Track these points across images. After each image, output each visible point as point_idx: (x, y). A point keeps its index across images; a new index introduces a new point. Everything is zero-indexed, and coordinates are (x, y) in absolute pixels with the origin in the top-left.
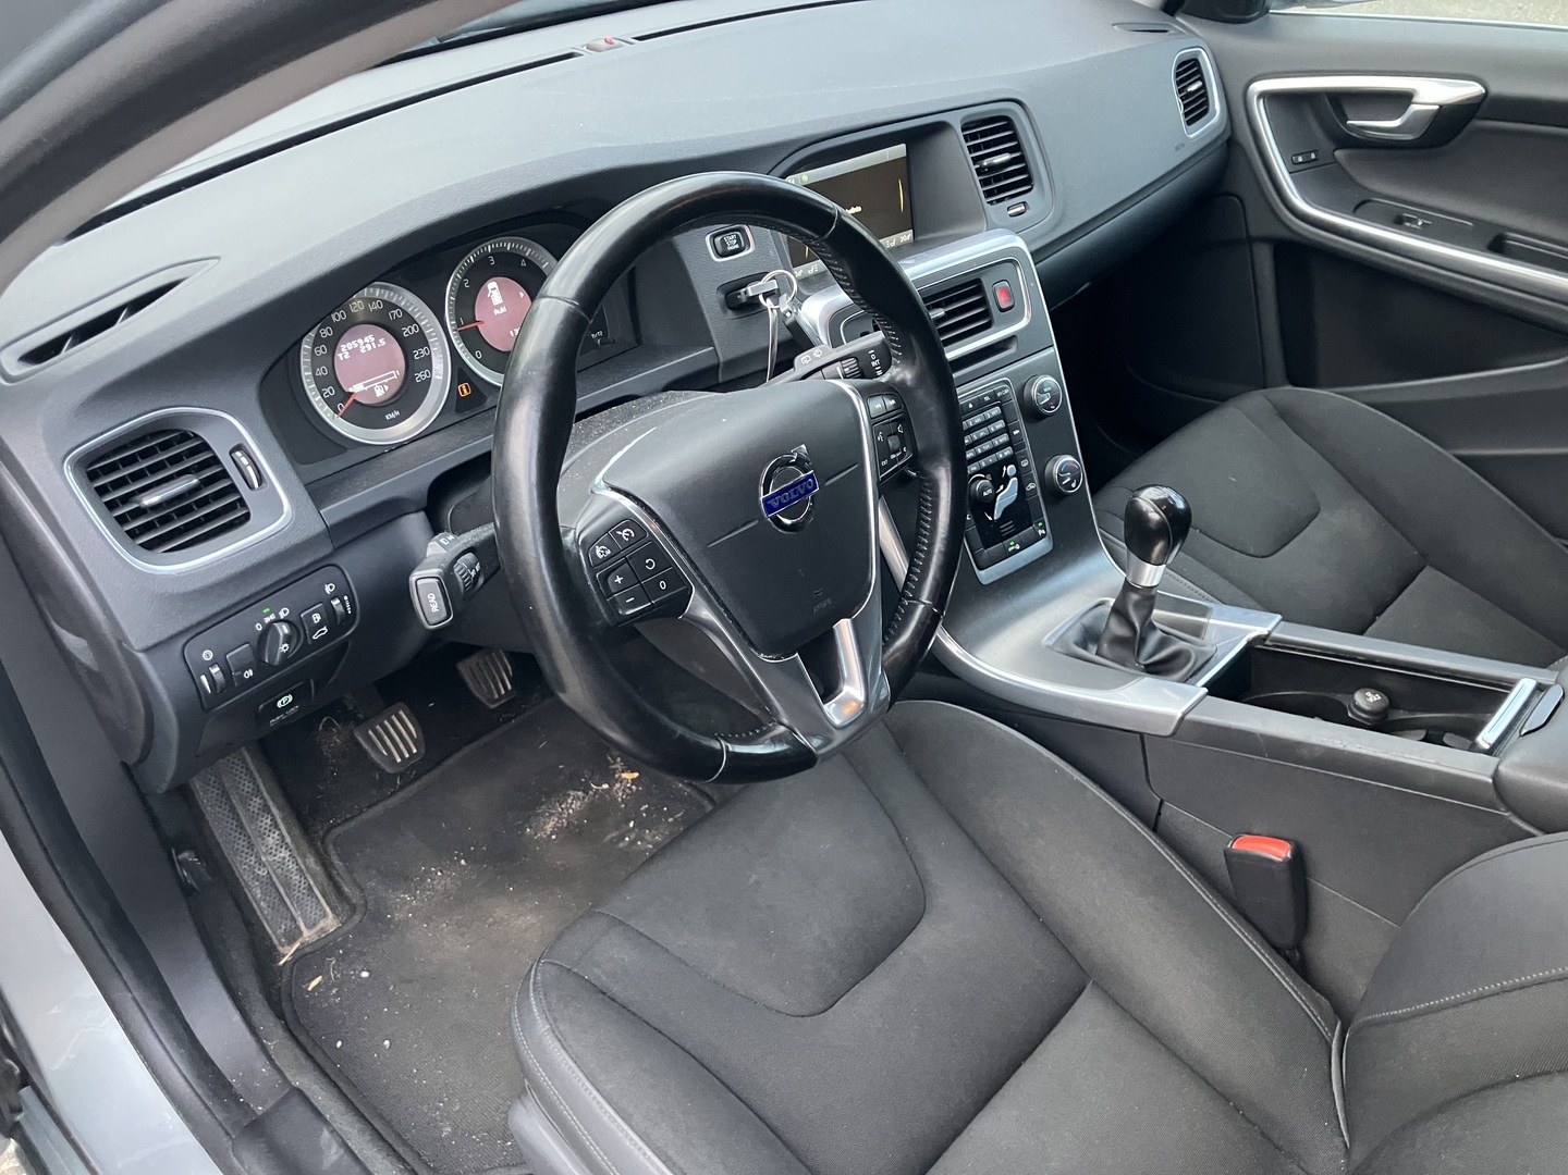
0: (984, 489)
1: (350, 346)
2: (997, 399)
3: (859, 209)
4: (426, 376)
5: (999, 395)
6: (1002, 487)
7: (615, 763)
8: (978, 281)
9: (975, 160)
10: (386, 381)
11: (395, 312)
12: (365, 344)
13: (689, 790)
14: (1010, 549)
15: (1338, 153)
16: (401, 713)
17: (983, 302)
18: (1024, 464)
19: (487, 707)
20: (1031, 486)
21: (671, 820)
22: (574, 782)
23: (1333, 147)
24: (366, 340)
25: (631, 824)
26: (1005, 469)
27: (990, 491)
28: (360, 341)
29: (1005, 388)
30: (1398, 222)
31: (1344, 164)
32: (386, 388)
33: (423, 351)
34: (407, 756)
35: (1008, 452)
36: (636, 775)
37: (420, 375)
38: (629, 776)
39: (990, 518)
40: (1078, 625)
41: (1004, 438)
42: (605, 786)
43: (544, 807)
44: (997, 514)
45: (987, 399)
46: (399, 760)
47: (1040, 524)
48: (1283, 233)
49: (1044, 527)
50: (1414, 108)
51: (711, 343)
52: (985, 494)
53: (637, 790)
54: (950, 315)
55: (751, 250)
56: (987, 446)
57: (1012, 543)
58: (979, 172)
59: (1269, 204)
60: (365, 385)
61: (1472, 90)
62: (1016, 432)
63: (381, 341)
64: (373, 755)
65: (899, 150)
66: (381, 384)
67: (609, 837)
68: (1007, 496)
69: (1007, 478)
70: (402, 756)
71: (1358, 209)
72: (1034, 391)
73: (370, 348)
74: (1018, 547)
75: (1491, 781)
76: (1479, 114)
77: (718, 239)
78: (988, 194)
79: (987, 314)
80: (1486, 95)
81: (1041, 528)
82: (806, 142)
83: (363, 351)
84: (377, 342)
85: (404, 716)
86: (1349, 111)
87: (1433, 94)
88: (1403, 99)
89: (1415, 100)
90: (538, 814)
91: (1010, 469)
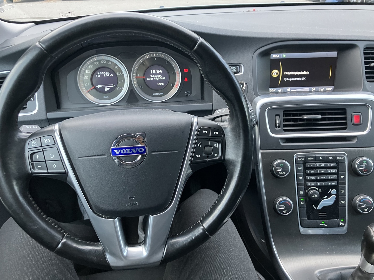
0: (314, 194)
1: (101, 73)
2: (336, 159)
3: (308, 73)
4: (121, 88)
5: (338, 158)
6: (326, 197)
8: (345, 109)
9: (366, 63)
10: (109, 87)
11: (116, 67)
12: (106, 74)
14: (321, 225)
17: (345, 119)
18: (342, 191)
20: (343, 202)
24: (107, 73)
26: (330, 190)
27: (316, 196)
28: (105, 73)
29: (343, 157)
32: (109, 89)
33: (122, 81)
35: (334, 183)
37: (119, 88)
39: (315, 208)
40: (338, 272)
41: (334, 177)
44: (319, 207)
45: (331, 158)
47: (342, 220)
49: (344, 222)
51: (212, 102)
52: (313, 196)
54: (322, 119)
55: (241, 73)
56: (323, 177)
57: (323, 222)
58: (366, 68)
60: (102, 86)
62: (342, 177)
63: (111, 75)
65: (334, 54)
66: (108, 88)
68: (327, 201)
69: (330, 195)
72: (357, 162)
73: (107, 76)
74: (326, 225)
78: (367, 78)
79: (345, 124)
81: (342, 222)
82: (280, 40)
83: (104, 76)
84: (110, 75)
91: (334, 191)
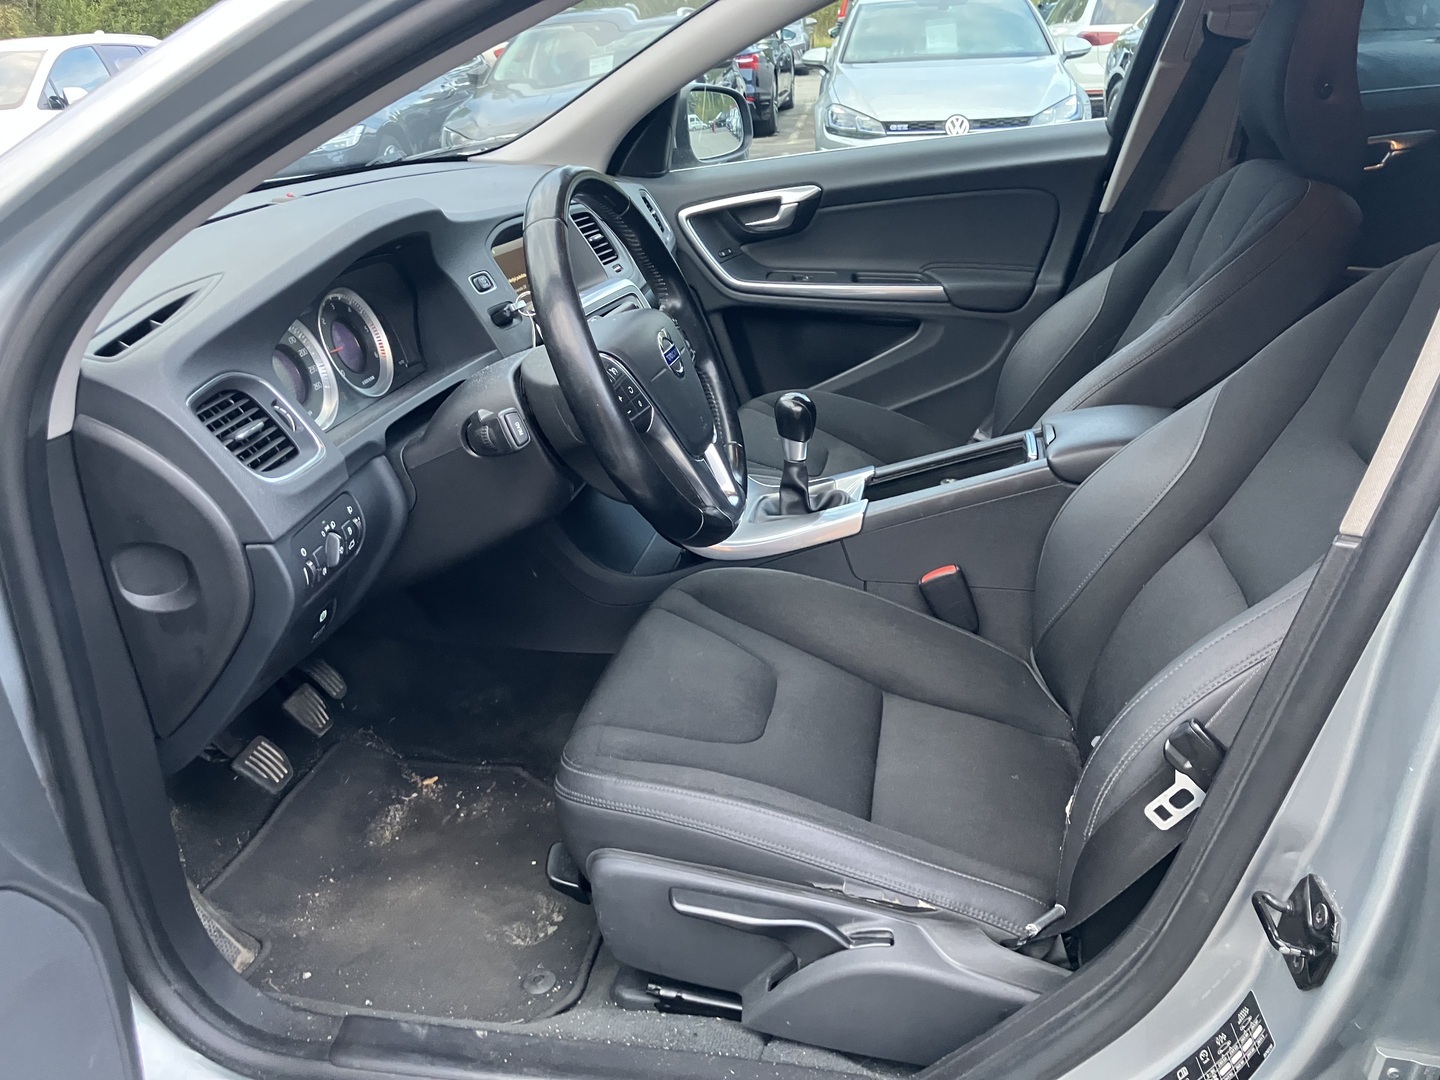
4: (319, 386)
7: (412, 778)
9: (586, 237)
13: (490, 768)
15: (743, 248)
16: (263, 743)
19: (316, 736)
21: (489, 791)
22: (387, 801)
23: (738, 244)
25: (458, 806)
30: (794, 279)
31: (749, 254)
33: (313, 368)
34: (282, 776)
36: (436, 778)
37: (316, 385)
38: (428, 782)
42: (415, 795)
43: (373, 825)
46: (277, 781)
48: (727, 303)
50: (783, 208)
51: (495, 348)
53: (444, 787)
55: (495, 288)
58: (591, 244)
59: (712, 285)
61: (813, 190)
64: (257, 780)
67: (444, 821)
70: (278, 777)
71: (768, 276)
75: (1048, 469)
76: (821, 204)
77: (475, 280)
78: (602, 258)
80: (822, 192)
85: (267, 746)
86: (742, 219)
87: (791, 197)
88: (776, 203)
89: (783, 202)
90: (371, 832)
